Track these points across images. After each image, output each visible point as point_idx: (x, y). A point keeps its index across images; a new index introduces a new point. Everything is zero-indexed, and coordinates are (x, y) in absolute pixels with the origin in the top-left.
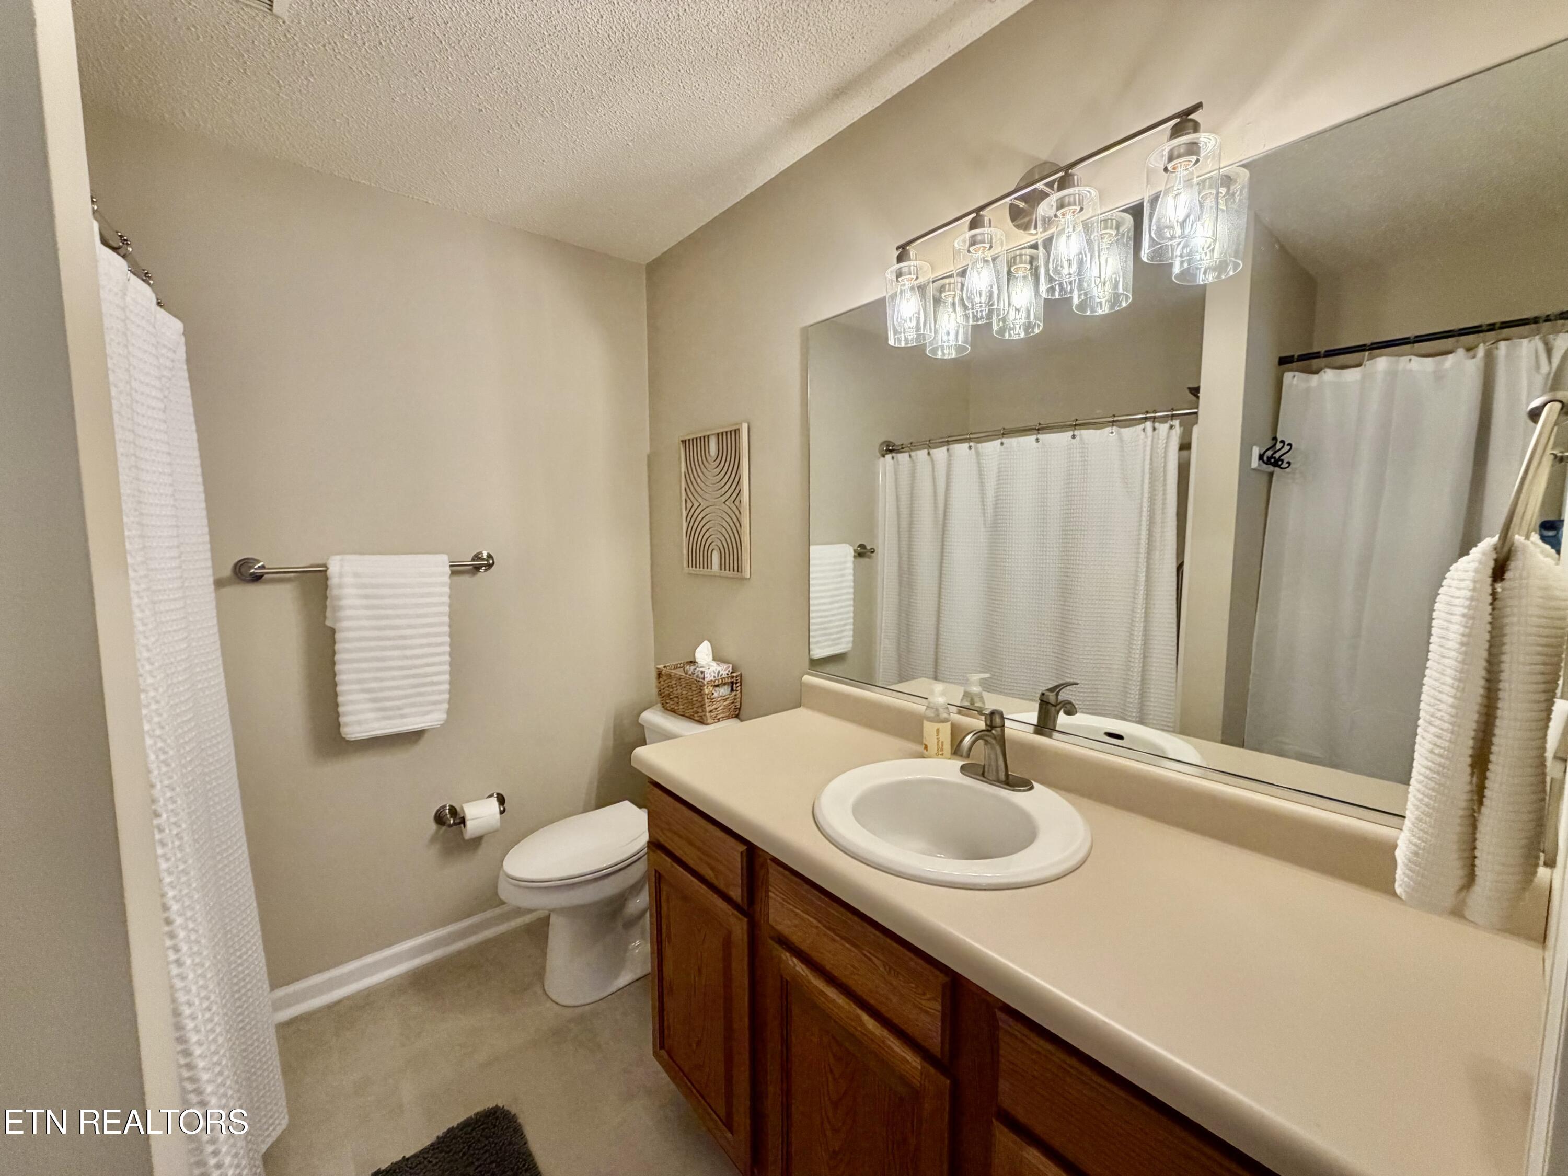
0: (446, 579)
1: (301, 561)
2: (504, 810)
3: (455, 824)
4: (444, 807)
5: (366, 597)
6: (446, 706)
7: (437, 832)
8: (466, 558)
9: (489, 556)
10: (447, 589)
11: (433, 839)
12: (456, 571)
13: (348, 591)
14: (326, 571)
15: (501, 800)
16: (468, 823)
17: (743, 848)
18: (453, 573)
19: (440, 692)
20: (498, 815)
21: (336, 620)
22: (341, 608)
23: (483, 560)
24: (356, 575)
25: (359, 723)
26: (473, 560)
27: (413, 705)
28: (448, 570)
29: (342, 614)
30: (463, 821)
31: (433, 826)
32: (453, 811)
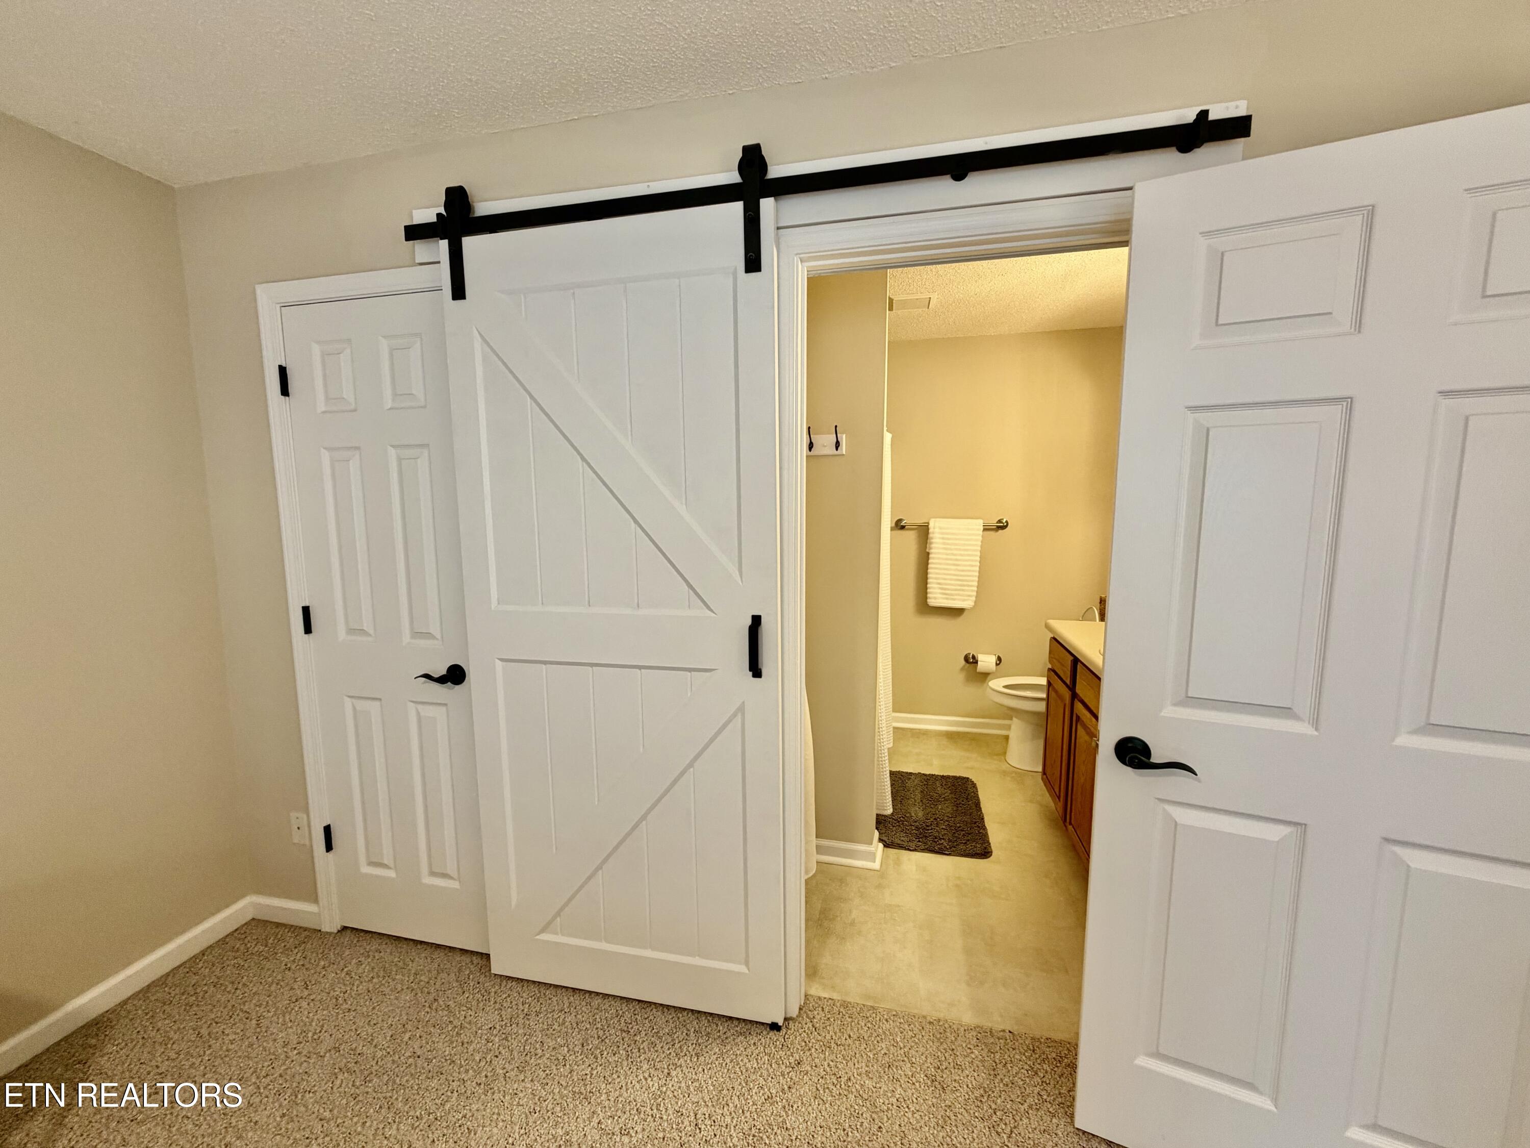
0: (981, 533)
1: (920, 521)
2: (999, 664)
3: (973, 663)
4: (969, 654)
5: (943, 538)
6: (974, 599)
7: (964, 666)
8: (993, 522)
9: (1007, 522)
10: (980, 538)
11: (962, 669)
12: (986, 529)
13: (937, 535)
14: (928, 526)
15: (999, 659)
16: (979, 663)
17: (1072, 658)
18: (985, 530)
19: (973, 591)
20: (995, 664)
21: (930, 548)
22: (931, 543)
23: (1003, 523)
24: (940, 528)
25: (935, 598)
26: (997, 523)
27: (959, 595)
28: (982, 528)
29: (933, 546)
30: (976, 662)
31: (963, 662)
32: (974, 657)
